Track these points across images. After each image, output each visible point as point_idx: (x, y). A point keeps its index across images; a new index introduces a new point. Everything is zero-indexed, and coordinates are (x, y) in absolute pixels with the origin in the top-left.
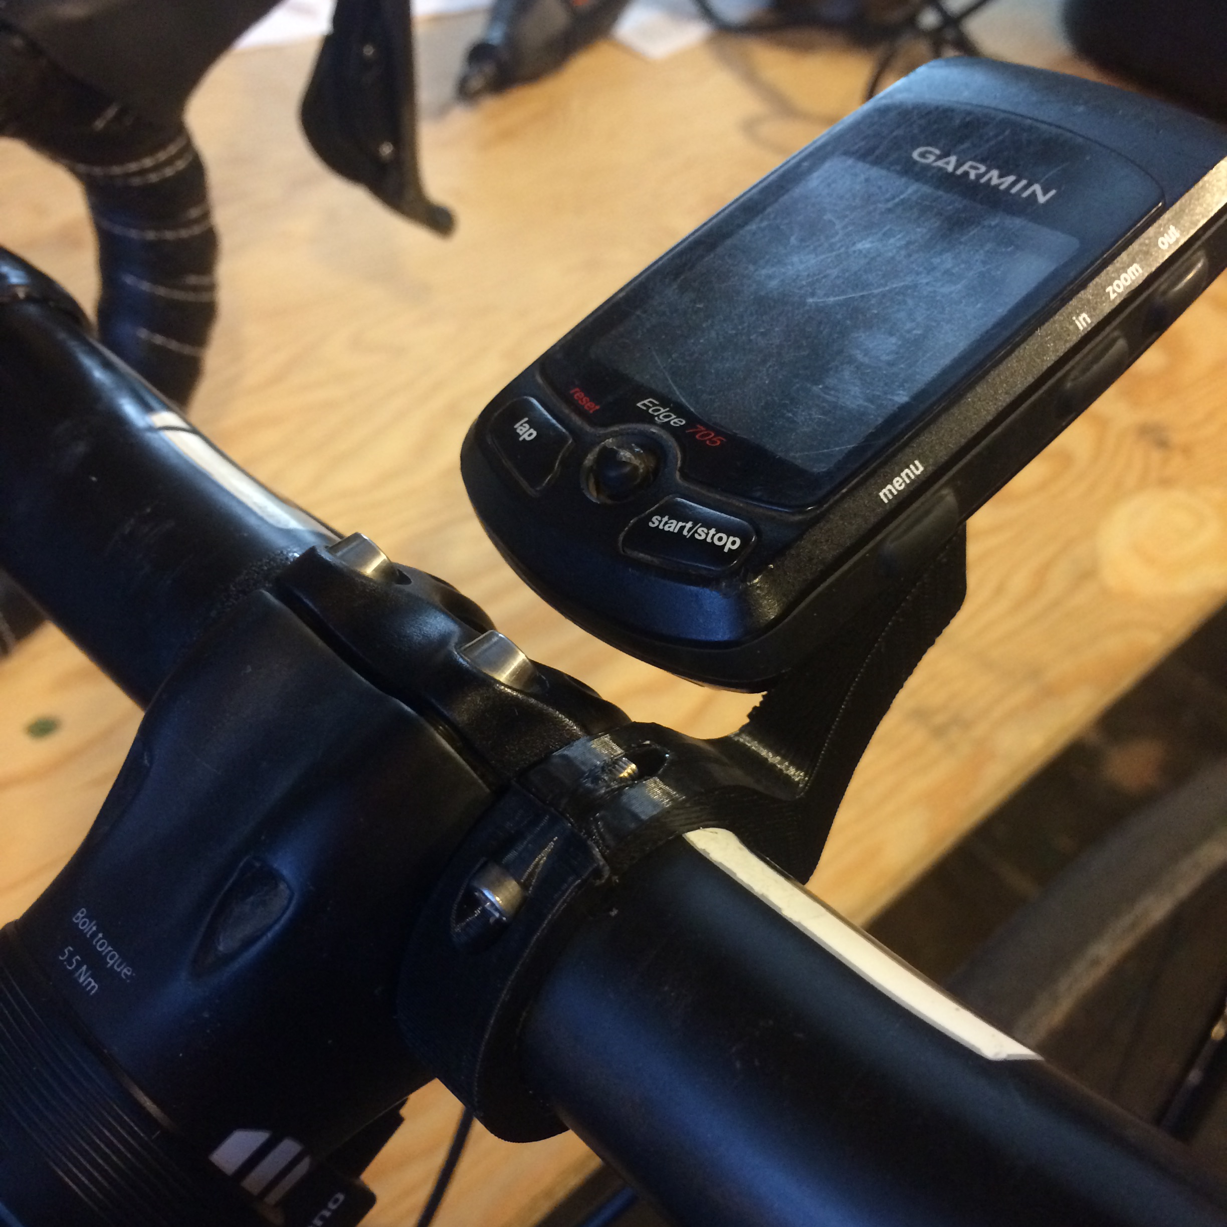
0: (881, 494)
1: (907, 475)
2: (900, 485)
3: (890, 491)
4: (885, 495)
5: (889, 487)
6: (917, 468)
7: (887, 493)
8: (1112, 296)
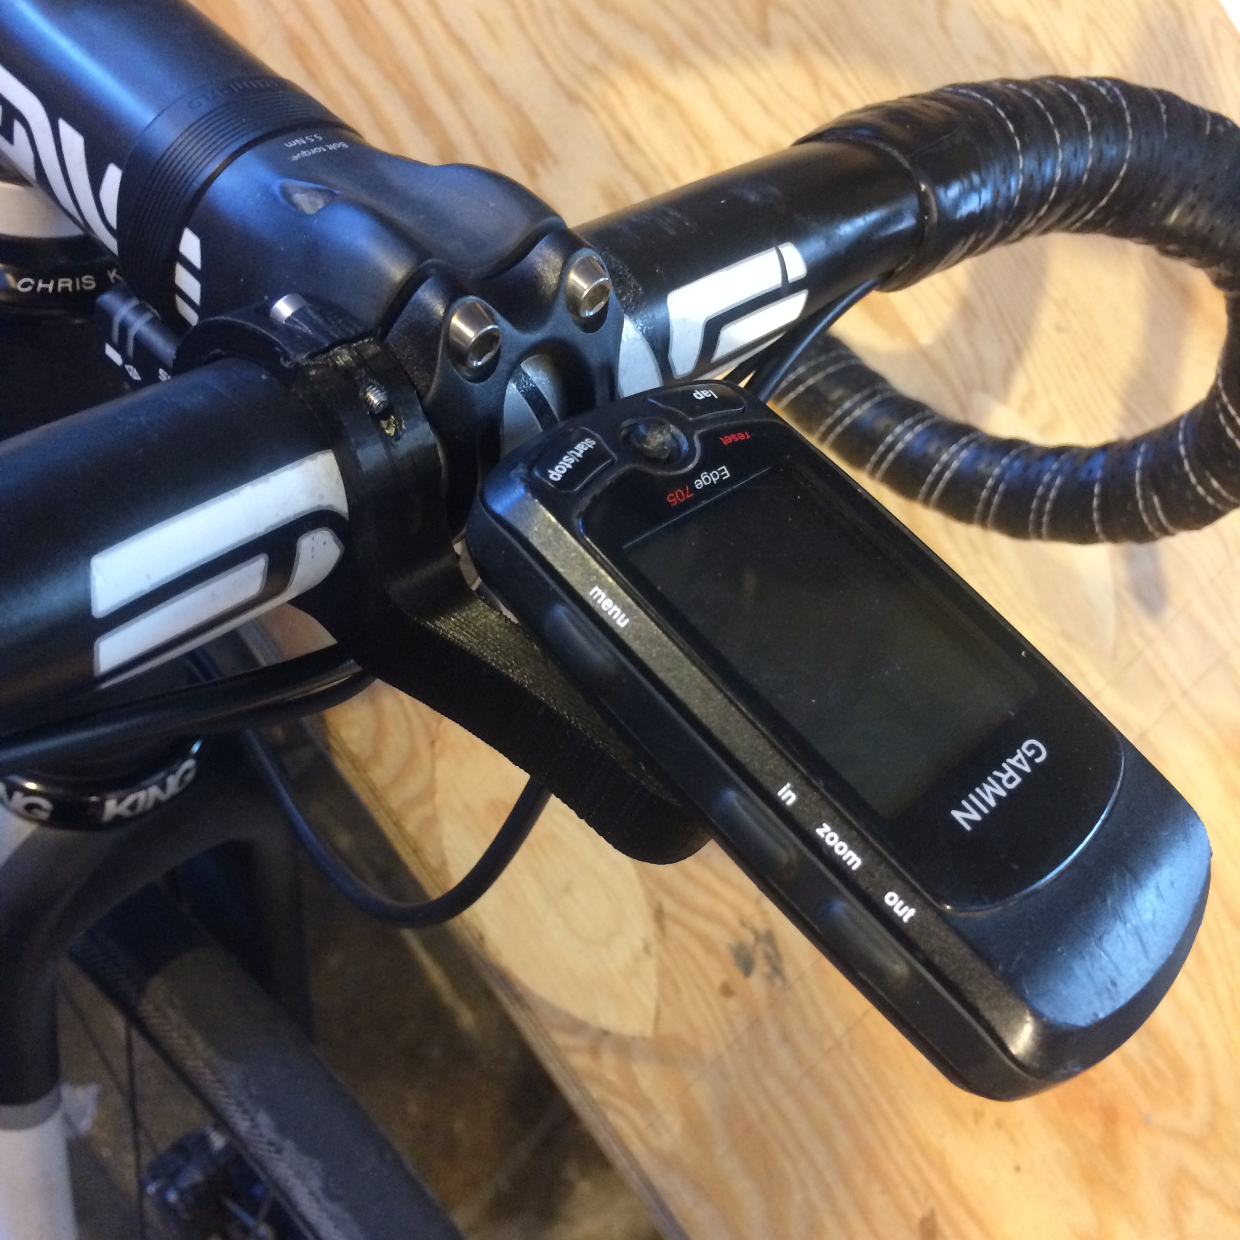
8: (820, 832)
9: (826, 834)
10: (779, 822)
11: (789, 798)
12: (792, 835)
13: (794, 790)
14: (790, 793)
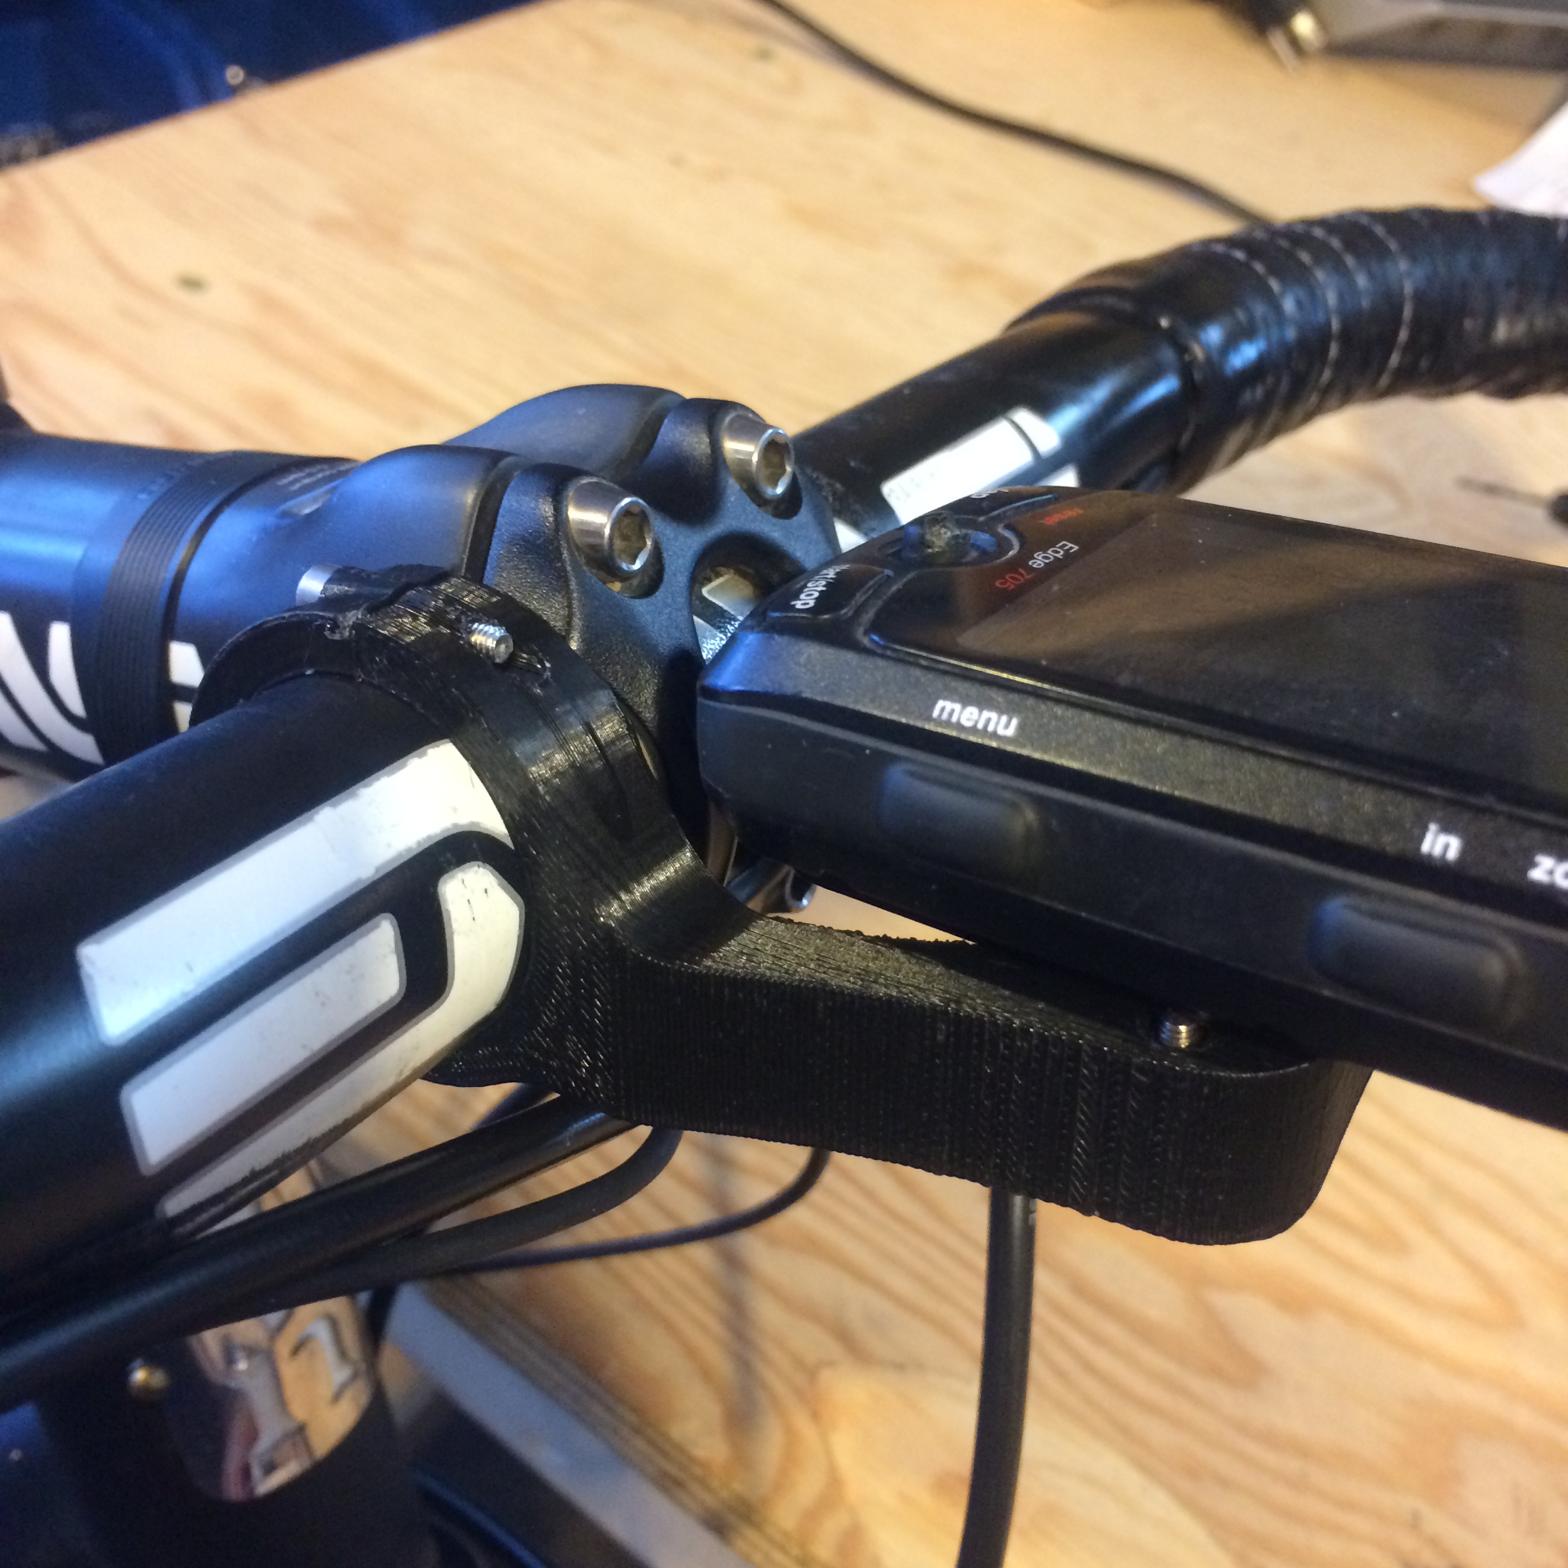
0: (941, 704)
1: (988, 720)
2: (968, 720)
3: (953, 711)
4: (943, 709)
5: (957, 707)
6: (1007, 726)
7: (947, 710)
8: (1538, 874)
9: (1551, 872)
10: (1450, 904)
11: (1446, 847)
12: (1487, 915)
13: (1446, 829)
14: (1443, 839)
